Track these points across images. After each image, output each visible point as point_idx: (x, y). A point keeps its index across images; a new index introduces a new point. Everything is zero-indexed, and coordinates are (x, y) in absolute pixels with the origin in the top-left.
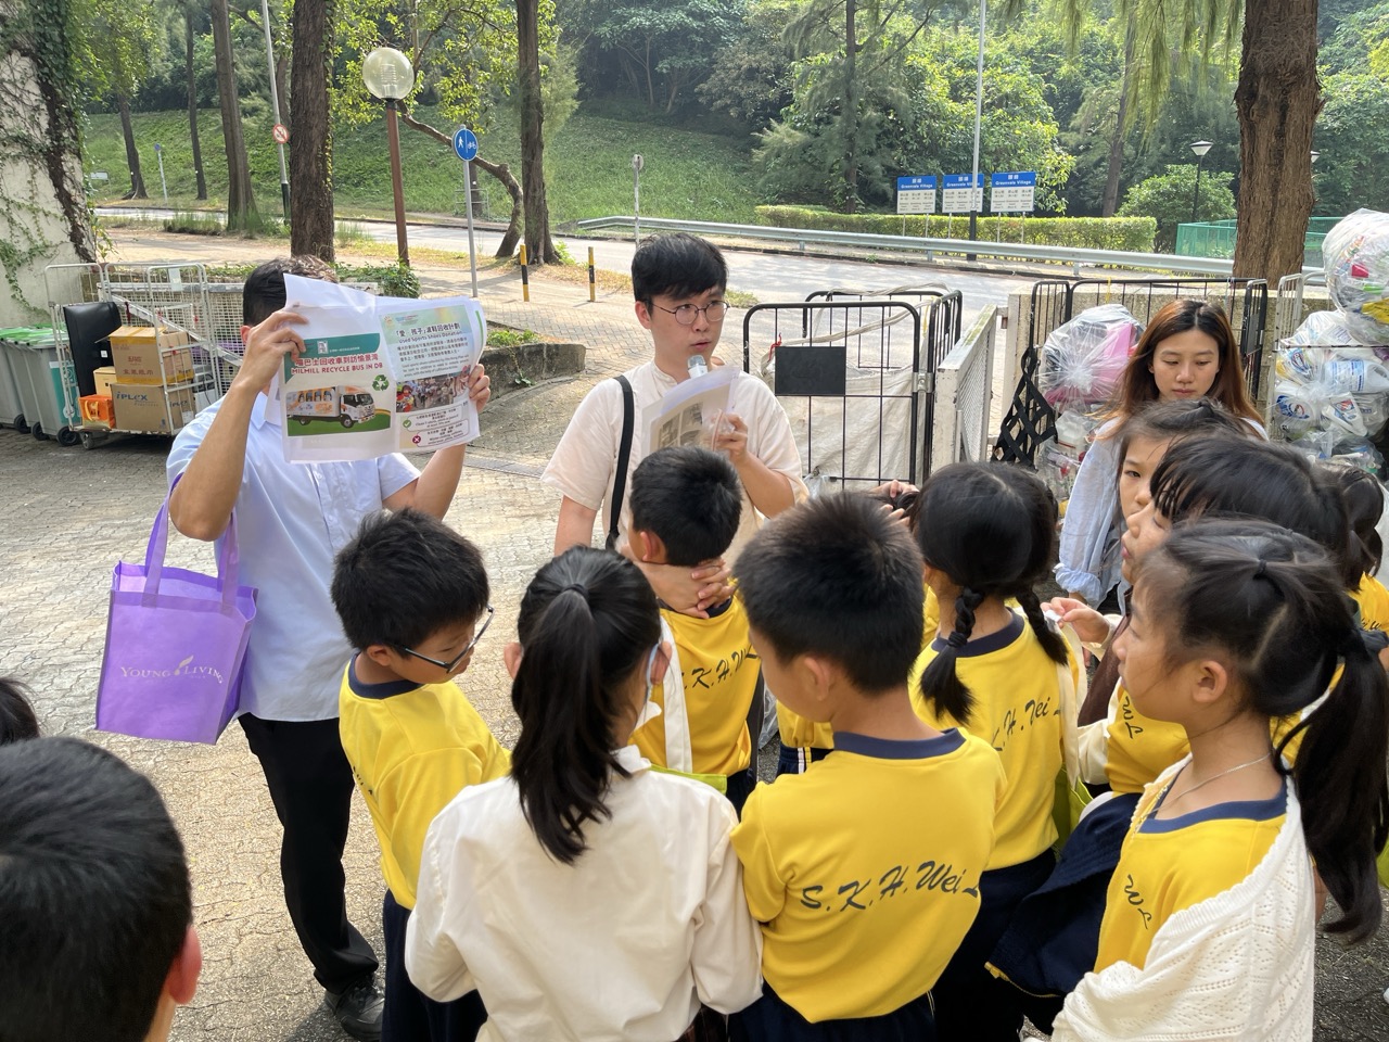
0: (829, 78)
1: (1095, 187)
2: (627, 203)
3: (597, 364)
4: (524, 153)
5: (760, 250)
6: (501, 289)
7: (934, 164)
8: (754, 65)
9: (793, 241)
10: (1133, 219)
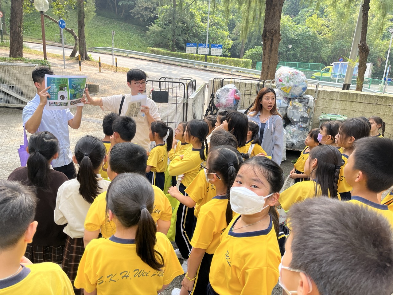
0: (168, 13)
1: (238, 50)
2: (110, 43)
3: (102, 90)
4: (79, 27)
5: (148, 60)
6: (72, 67)
7: (197, 40)
8: (147, 6)
9: (158, 58)
10: (246, 59)
